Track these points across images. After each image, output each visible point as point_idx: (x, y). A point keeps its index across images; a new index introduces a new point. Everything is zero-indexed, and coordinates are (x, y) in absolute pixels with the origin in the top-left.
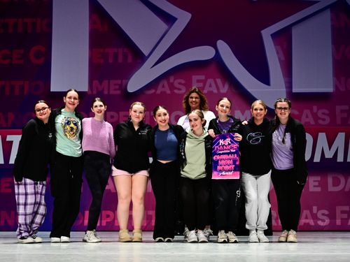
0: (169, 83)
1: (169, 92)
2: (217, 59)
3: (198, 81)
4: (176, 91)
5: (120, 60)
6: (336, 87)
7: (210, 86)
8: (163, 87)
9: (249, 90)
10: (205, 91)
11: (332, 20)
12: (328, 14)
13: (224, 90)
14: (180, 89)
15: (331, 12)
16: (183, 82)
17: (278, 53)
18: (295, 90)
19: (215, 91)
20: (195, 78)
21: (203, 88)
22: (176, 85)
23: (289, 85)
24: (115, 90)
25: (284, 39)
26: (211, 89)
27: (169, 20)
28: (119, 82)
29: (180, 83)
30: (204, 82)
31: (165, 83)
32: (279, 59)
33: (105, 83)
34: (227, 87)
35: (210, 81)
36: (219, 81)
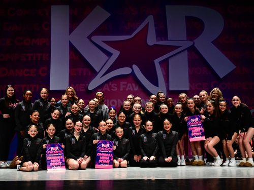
0: (109, 86)
1: (109, 90)
2: (133, 74)
3: (123, 85)
4: (112, 89)
5: (85, 74)
6: (190, 88)
7: (129, 87)
8: (106, 87)
9: (149, 89)
10: (127, 90)
11: (188, 55)
12: (186, 53)
13: (136, 89)
14: (114, 89)
15: (188, 51)
16: (116, 85)
17: (162, 71)
18: (170, 89)
19: (132, 90)
20: (122, 83)
21: (126, 88)
22: (113, 86)
23: (168, 87)
24: (82, 89)
25: (165, 64)
26: (130, 89)
27: (109, 54)
28: (84, 85)
29: (114, 86)
30: (127, 85)
31: (107, 85)
32: (163, 74)
33: (77, 85)
34: (137, 87)
35: (129, 85)
36: (134, 85)
